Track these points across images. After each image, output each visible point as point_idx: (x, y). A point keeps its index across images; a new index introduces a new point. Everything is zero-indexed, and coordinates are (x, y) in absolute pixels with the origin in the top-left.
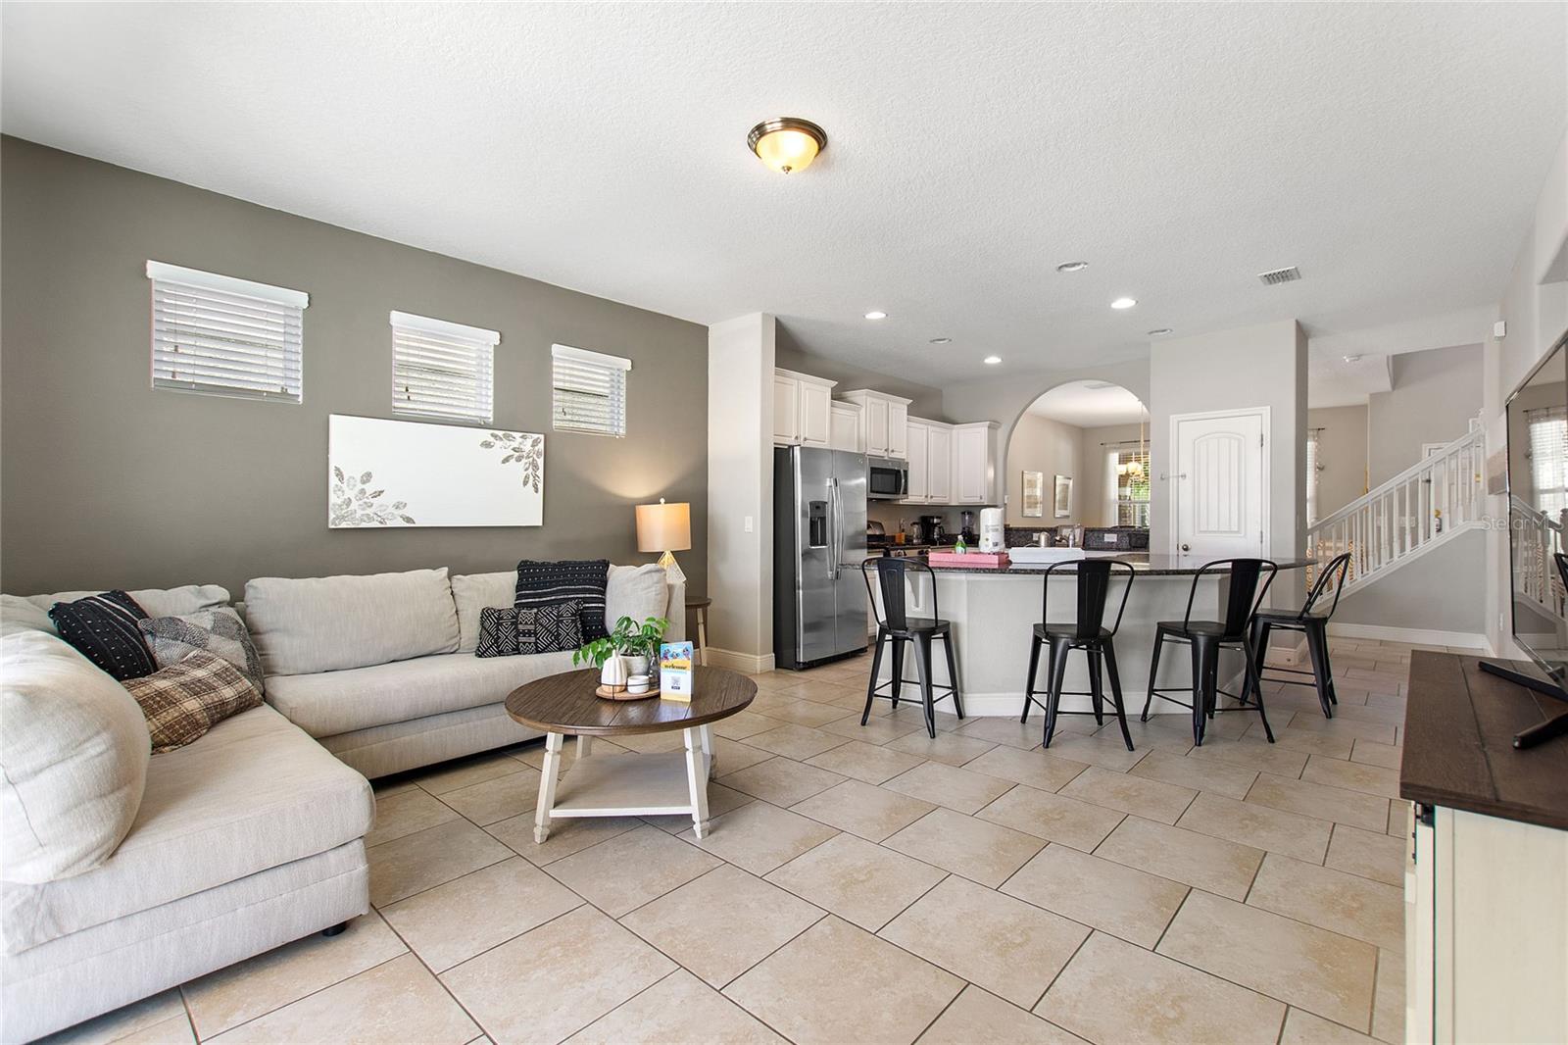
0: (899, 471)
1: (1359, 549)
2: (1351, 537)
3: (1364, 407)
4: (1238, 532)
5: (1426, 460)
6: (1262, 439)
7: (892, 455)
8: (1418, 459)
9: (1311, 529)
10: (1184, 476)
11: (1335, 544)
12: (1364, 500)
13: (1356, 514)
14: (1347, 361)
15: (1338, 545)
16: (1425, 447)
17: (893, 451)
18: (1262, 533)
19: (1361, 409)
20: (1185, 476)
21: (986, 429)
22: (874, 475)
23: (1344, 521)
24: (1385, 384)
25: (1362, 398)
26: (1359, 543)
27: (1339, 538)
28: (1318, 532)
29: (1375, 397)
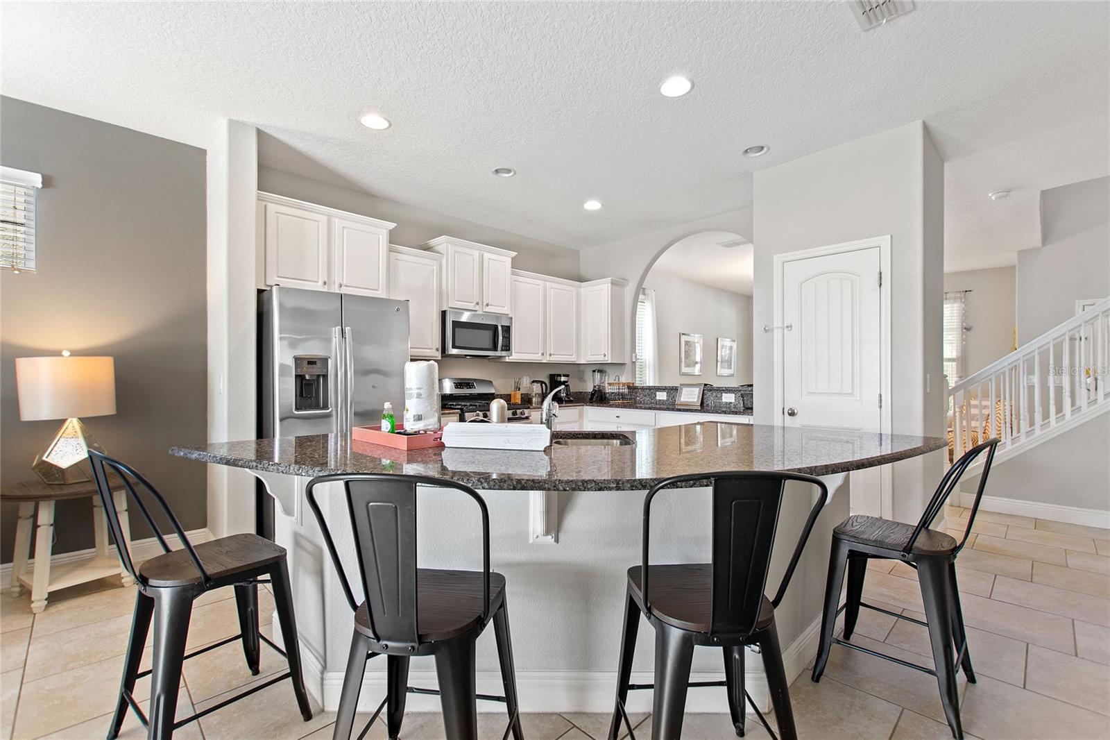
0: (496, 327)
1: (1008, 408)
2: (998, 396)
3: (1012, 269)
4: (851, 394)
5: (1080, 315)
6: (881, 278)
7: (488, 309)
8: (1070, 314)
9: (954, 388)
10: (789, 327)
11: (980, 403)
12: (1013, 356)
13: (1004, 373)
14: (993, 198)
15: (984, 403)
16: (1078, 304)
17: (487, 305)
18: (880, 395)
19: (1009, 270)
20: (791, 326)
21: (610, 285)
22: (457, 330)
23: (991, 379)
24: (1035, 238)
25: (1010, 258)
26: (1007, 403)
27: (986, 396)
28: (962, 391)
29: (1024, 254)
